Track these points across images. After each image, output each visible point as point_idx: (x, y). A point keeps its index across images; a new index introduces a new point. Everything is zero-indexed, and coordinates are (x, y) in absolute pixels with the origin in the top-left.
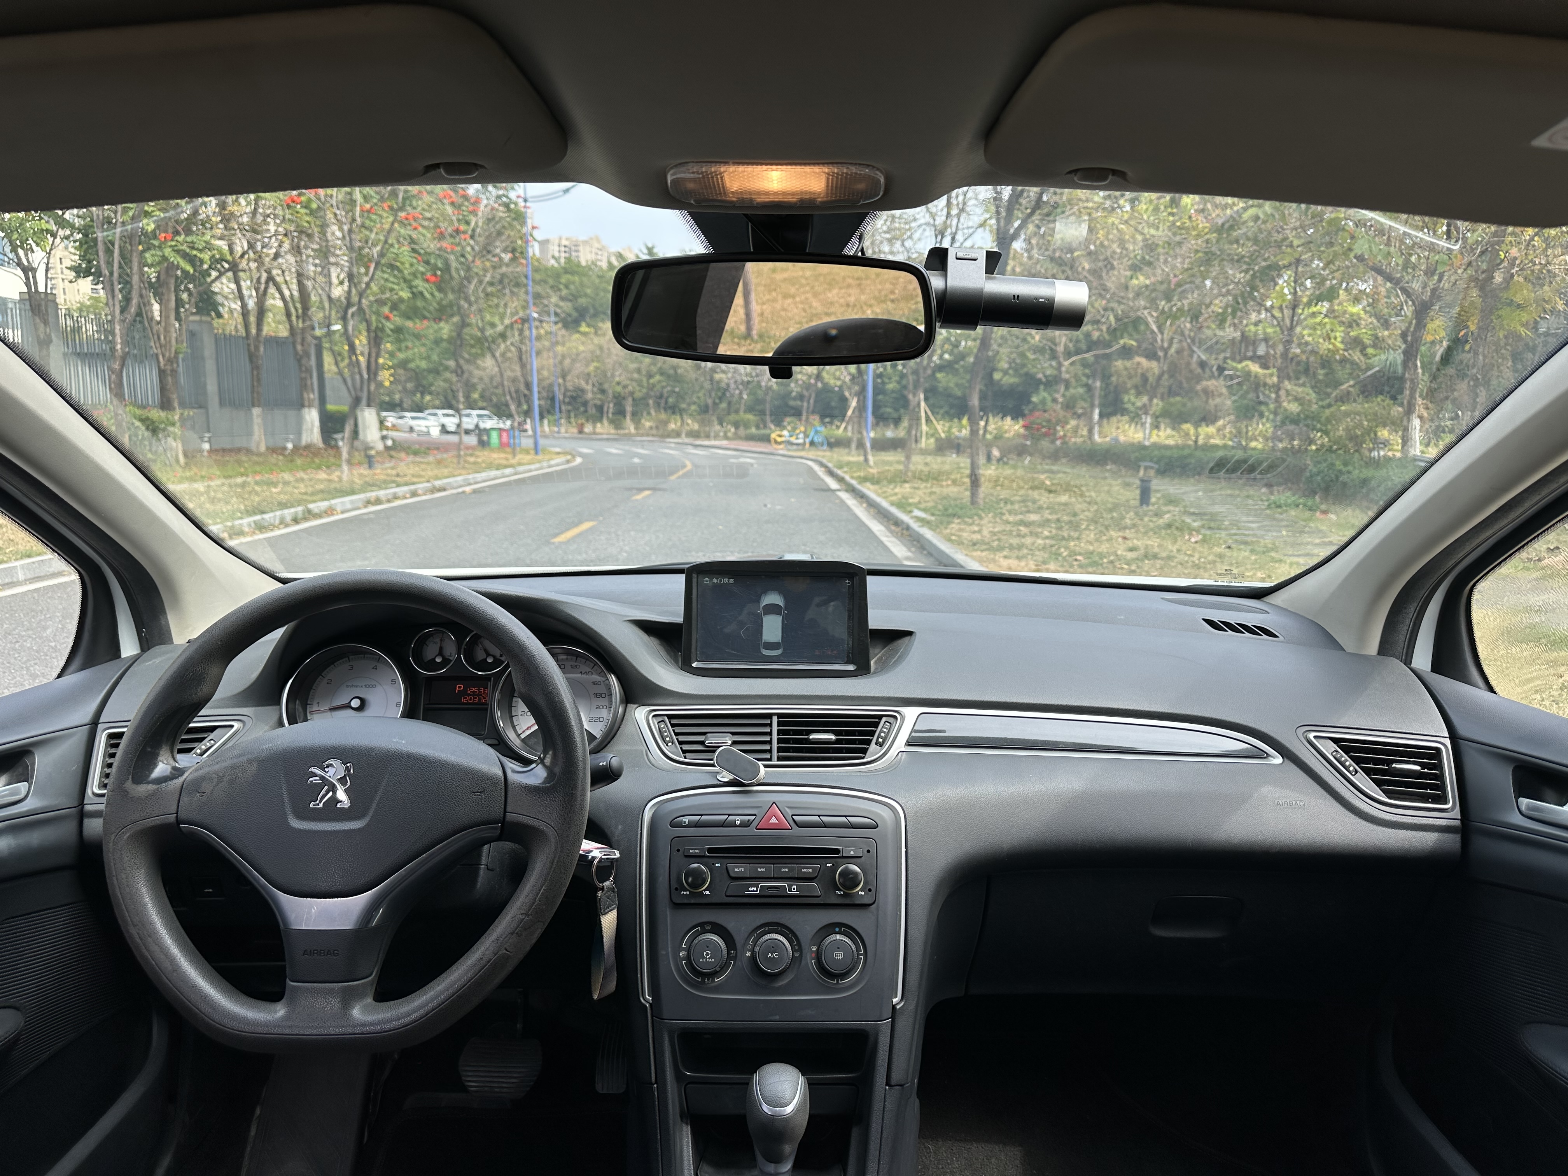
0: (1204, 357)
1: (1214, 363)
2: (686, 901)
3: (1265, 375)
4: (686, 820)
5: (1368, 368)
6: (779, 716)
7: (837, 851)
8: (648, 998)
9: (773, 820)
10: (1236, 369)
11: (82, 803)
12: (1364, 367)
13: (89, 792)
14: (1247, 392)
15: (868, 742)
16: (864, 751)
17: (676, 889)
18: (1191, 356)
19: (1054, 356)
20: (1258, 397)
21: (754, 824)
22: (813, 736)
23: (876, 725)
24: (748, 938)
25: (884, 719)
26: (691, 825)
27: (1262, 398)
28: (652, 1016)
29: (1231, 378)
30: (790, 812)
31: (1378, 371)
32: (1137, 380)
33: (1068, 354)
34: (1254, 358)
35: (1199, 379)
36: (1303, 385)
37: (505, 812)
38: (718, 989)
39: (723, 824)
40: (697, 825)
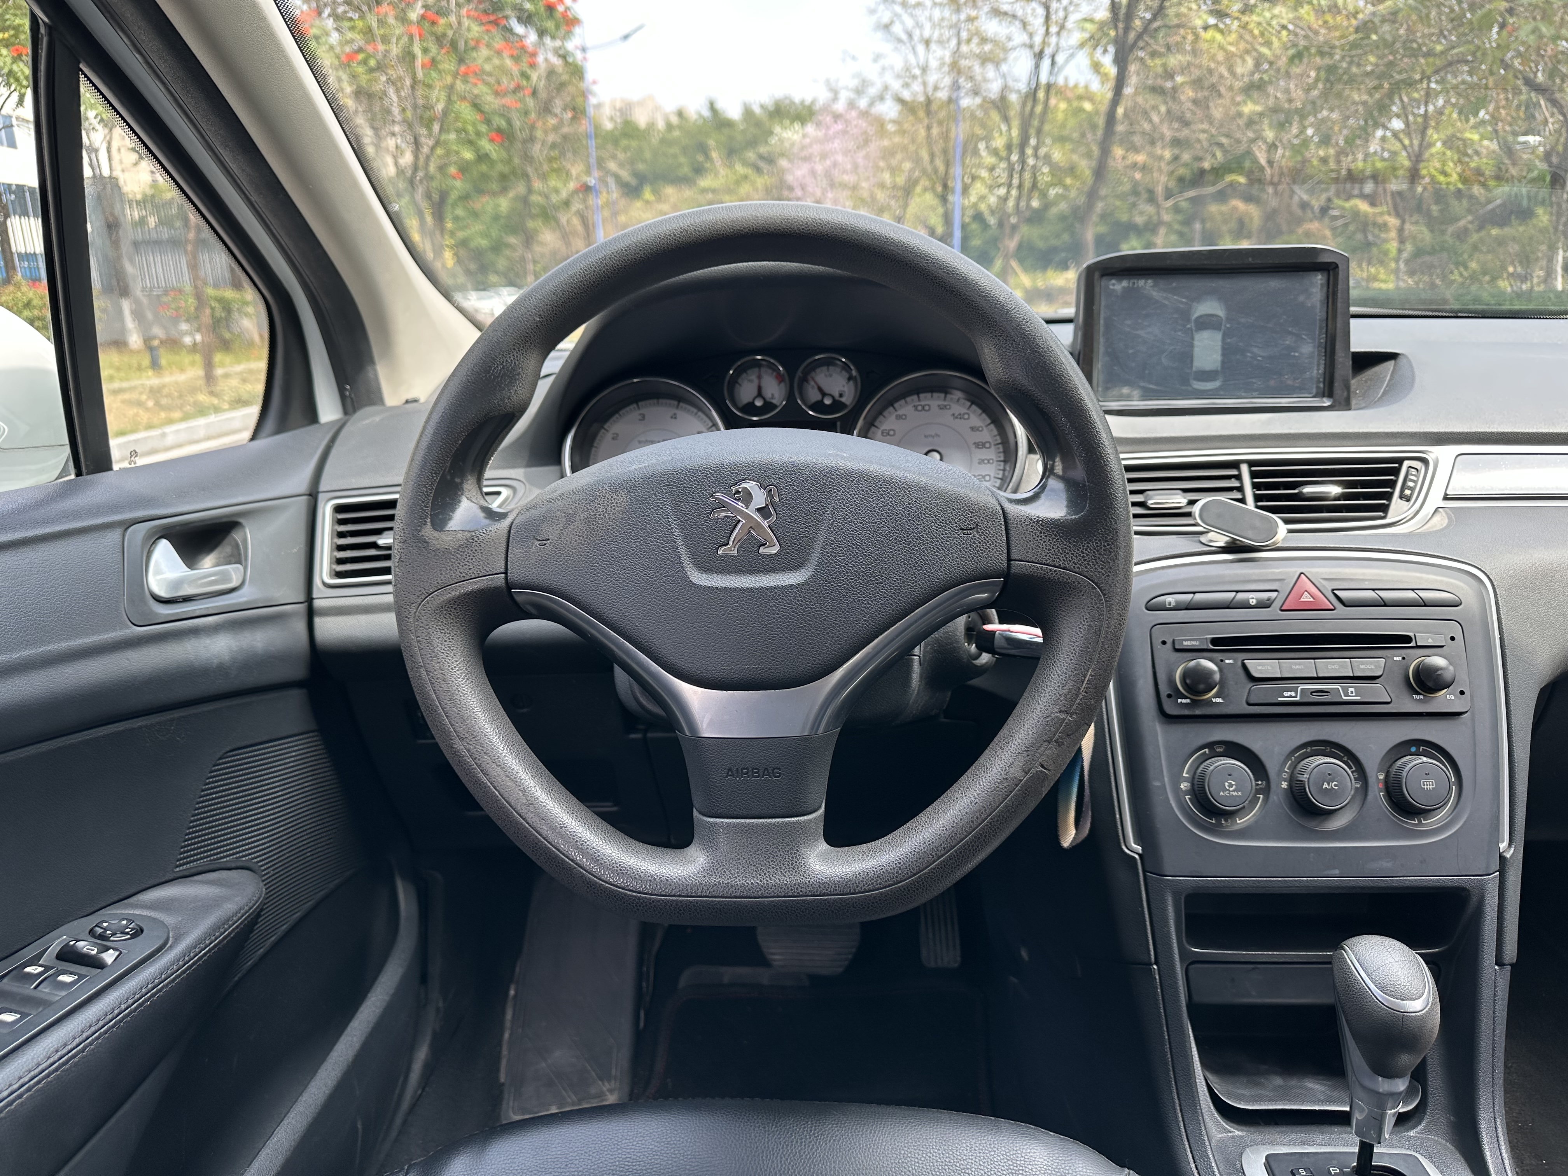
0: (1305, 197)
1: (1316, 203)
2: (1186, 712)
3: (1375, 215)
4: (1171, 600)
5: (1489, 202)
6: (1251, 463)
7: (1407, 639)
8: (1133, 847)
9: (1306, 598)
10: (1343, 208)
11: (309, 599)
12: (1483, 200)
13: (317, 581)
14: (1354, 233)
15: (1389, 496)
16: (1385, 509)
17: (1169, 696)
18: (1291, 197)
19: (1152, 198)
20: (1366, 237)
21: (1277, 605)
22: (1308, 490)
23: (1396, 472)
24: (1285, 763)
25: (1406, 464)
26: (1177, 608)
27: (1370, 238)
28: (1144, 871)
29: (1335, 218)
30: (1329, 586)
31: (1499, 206)
32: (1233, 225)
33: (1169, 195)
34: (1363, 196)
35: (1299, 221)
36: (1417, 223)
37: (1009, 560)
38: (1242, 834)
39: (1228, 606)
40: (1189, 607)
